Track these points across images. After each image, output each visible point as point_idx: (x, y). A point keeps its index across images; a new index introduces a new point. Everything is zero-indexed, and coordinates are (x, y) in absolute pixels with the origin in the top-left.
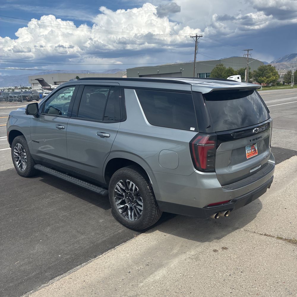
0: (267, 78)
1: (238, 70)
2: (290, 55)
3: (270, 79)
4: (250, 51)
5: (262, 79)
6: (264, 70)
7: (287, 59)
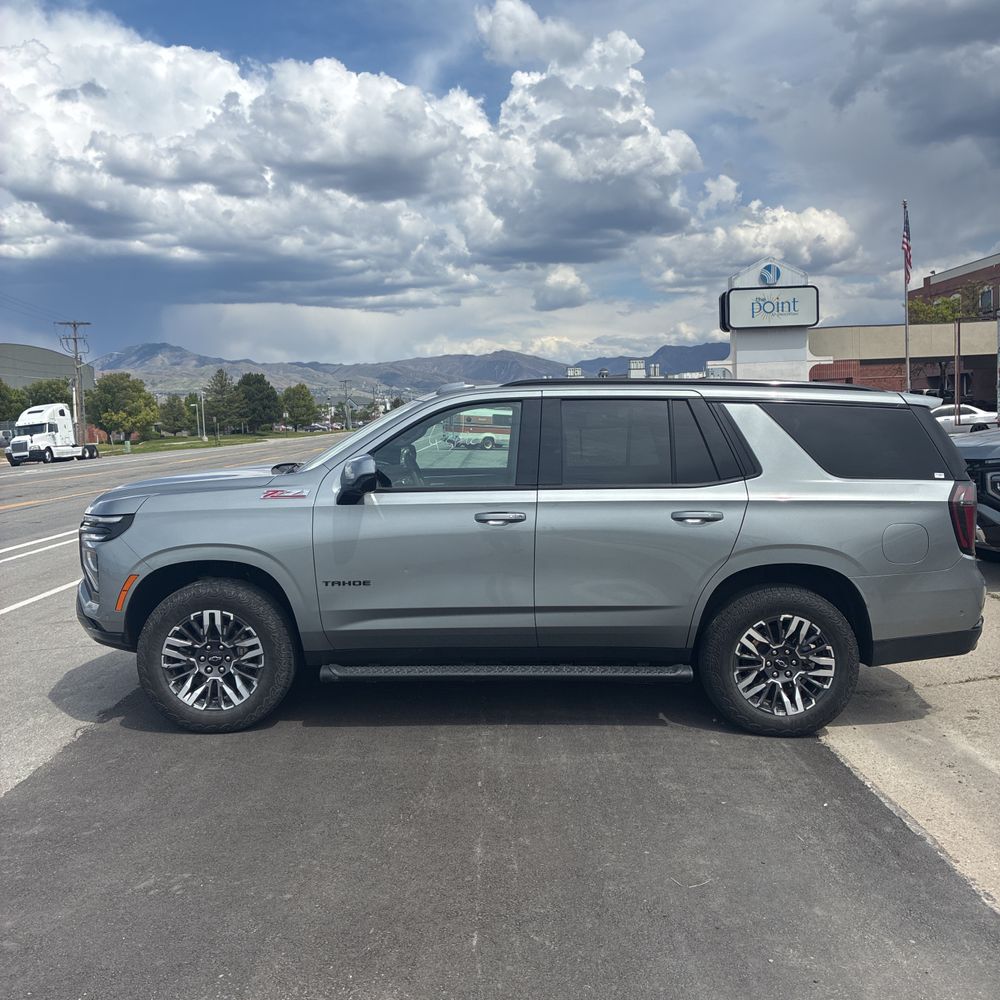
0: (130, 414)
1: (25, 388)
2: (141, 348)
3: (139, 417)
4: (80, 328)
5: (115, 417)
6: (116, 390)
7: (134, 358)
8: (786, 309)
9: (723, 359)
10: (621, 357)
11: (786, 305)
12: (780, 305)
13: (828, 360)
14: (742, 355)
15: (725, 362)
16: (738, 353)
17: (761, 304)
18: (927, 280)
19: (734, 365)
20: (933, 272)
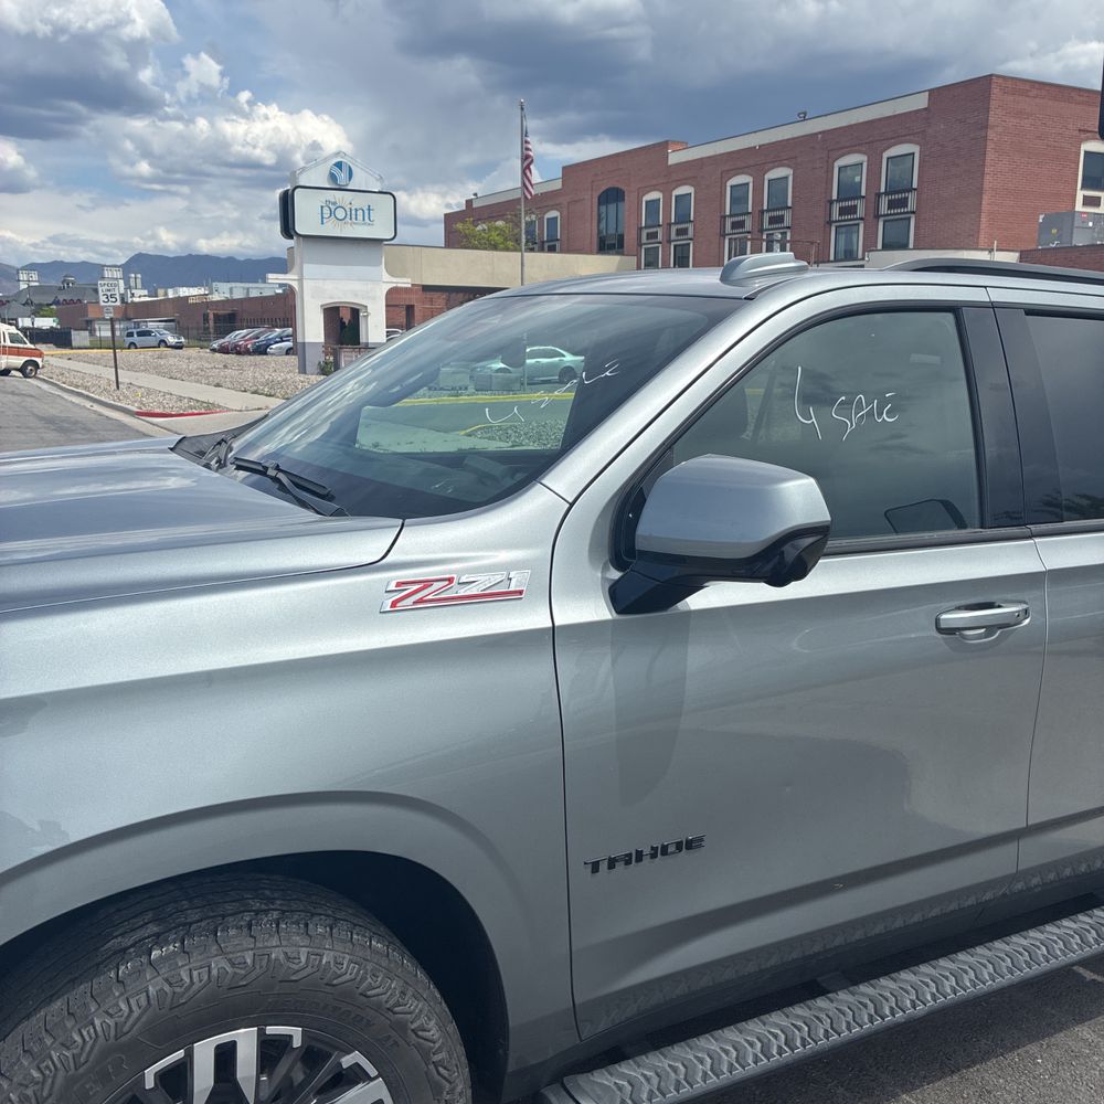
8: (360, 217)
9: (286, 273)
10: (84, 262)
11: (360, 212)
12: (353, 212)
13: (405, 283)
14: (309, 269)
15: (288, 276)
16: (305, 266)
17: (330, 210)
18: (469, 203)
19: (300, 281)
20: (475, 195)
